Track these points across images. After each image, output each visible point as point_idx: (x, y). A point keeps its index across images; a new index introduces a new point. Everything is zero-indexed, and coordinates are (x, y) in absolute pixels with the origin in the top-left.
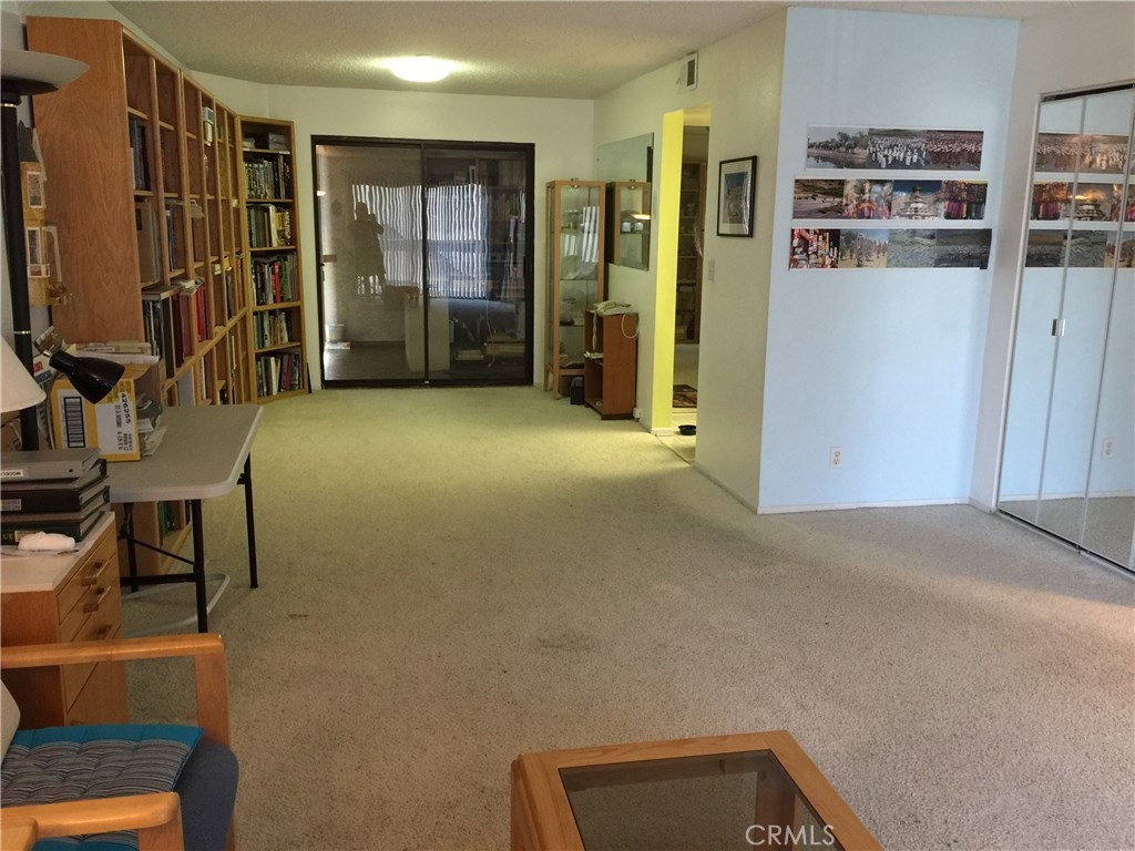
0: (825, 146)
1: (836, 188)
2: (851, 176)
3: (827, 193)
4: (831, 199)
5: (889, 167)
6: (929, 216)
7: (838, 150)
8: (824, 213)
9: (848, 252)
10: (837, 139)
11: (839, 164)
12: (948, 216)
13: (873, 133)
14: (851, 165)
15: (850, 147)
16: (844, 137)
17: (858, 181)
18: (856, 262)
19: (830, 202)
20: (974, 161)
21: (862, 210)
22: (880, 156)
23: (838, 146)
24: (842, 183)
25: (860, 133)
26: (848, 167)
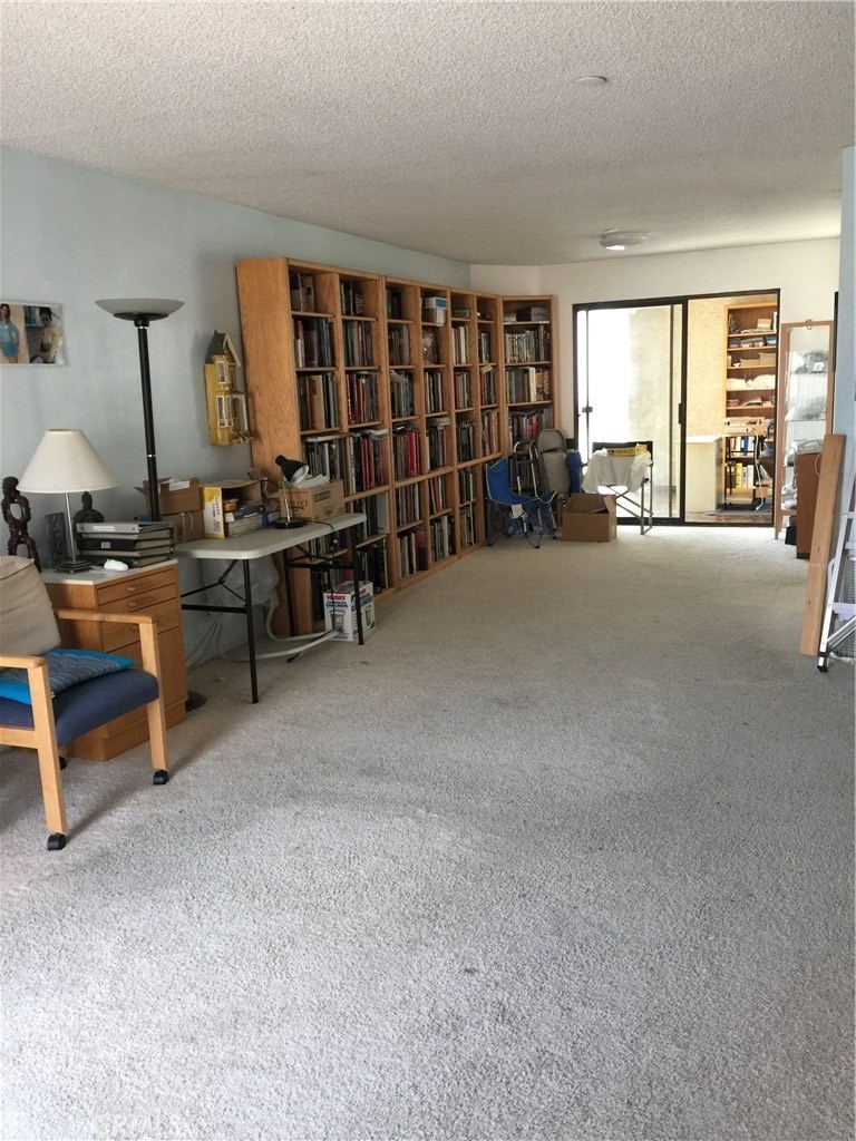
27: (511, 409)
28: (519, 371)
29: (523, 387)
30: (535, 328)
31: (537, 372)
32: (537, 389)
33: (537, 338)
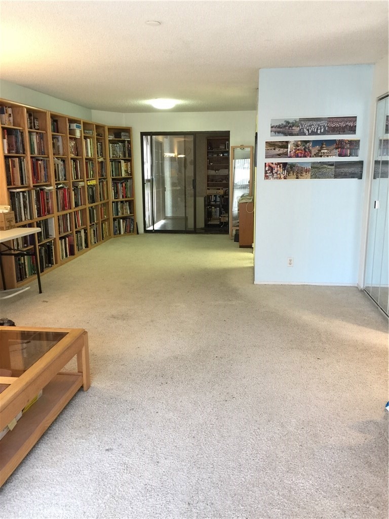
0: (279, 127)
1: (285, 145)
2: (292, 139)
3: (281, 147)
4: (283, 150)
5: (309, 134)
6: (330, 156)
7: (285, 128)
8: (279, 155)
9: (292, 172)
10: (284, 124)
11: (285, 134)
12: (340, 155)
13: (301, 120)
14: (291, 134)
15: (291, 127)
16: (288, 122)
17: (295, 141)
18: (295, 176)
19: (282, 151)
20: (353, 130)
21: (297, 154)
22: (305, 130)
23: (285, 126)
24: (287, 142)
25: (295, 120)
26: (290, 135)
27: (113, 179)
28: (116, 161)
29: (118, 169)
30: (123, 142)
31: (125, 162)
32: (125, 170)
33: (124, 146)
